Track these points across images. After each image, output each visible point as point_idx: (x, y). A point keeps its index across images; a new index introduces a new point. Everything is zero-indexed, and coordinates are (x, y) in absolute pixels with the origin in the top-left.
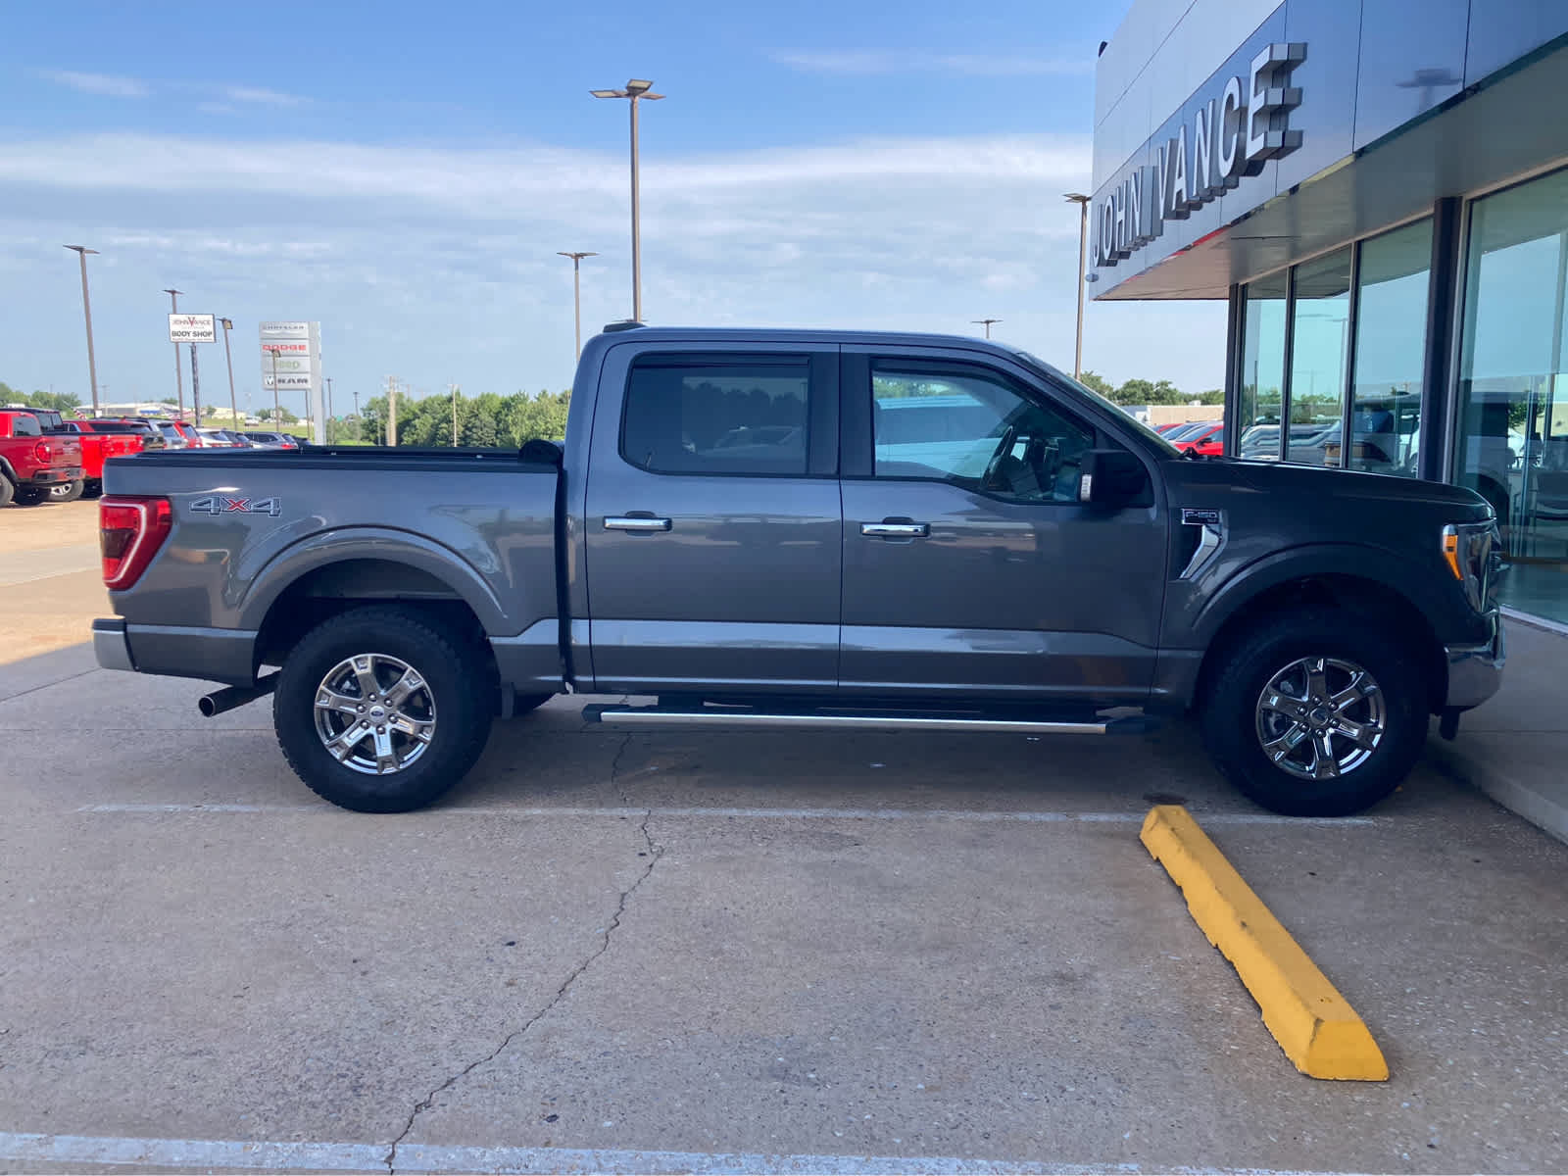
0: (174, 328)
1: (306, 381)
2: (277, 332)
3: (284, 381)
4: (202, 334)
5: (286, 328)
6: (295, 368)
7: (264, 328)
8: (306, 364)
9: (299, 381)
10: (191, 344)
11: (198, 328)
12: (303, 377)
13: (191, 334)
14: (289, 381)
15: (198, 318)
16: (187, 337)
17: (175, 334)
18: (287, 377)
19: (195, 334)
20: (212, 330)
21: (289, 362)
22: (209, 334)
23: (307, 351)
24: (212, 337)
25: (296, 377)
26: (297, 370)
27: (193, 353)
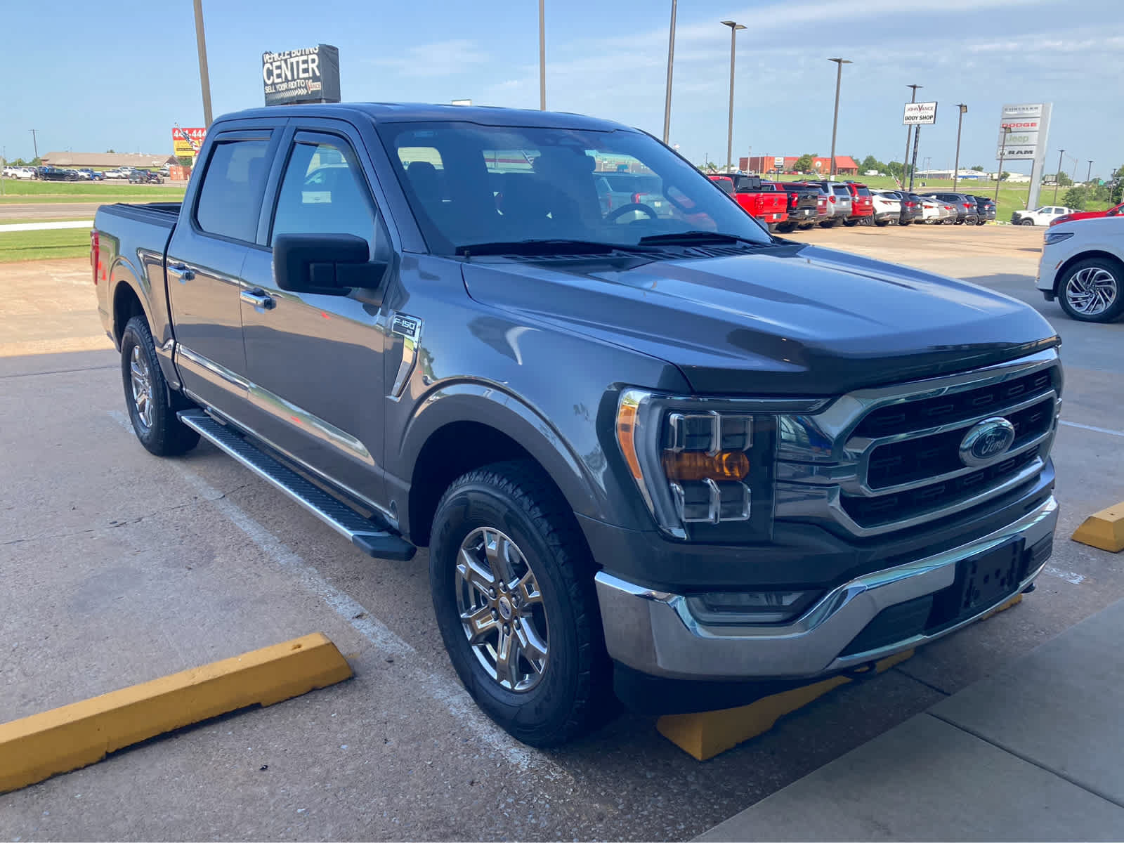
0: (908, 114)
1: (1031, 152)
2: (1016, 113)
3: (1013, 153)
4: (926, 118)
5: (1024, 109)
6: (1024, 141)
7: (1006, 110)
8: (1034, 138)
9: (1026, 152)
10: (917, 126)
11: (924, 113)
12: (1028, 149)
13: (919, 118)
14: (1018, 153)
15: (926, 105)
16: (915, 120)
17: (907, 118)
18: (1016, 149)
19: (921, 118)
20: (933, 114)
21: (1021, 137)
22: (930, 117)
23: (1037, 128)
24: (932, 119)
25: (1023, 149)
26: (1026, 143)
27: (916, 133)
